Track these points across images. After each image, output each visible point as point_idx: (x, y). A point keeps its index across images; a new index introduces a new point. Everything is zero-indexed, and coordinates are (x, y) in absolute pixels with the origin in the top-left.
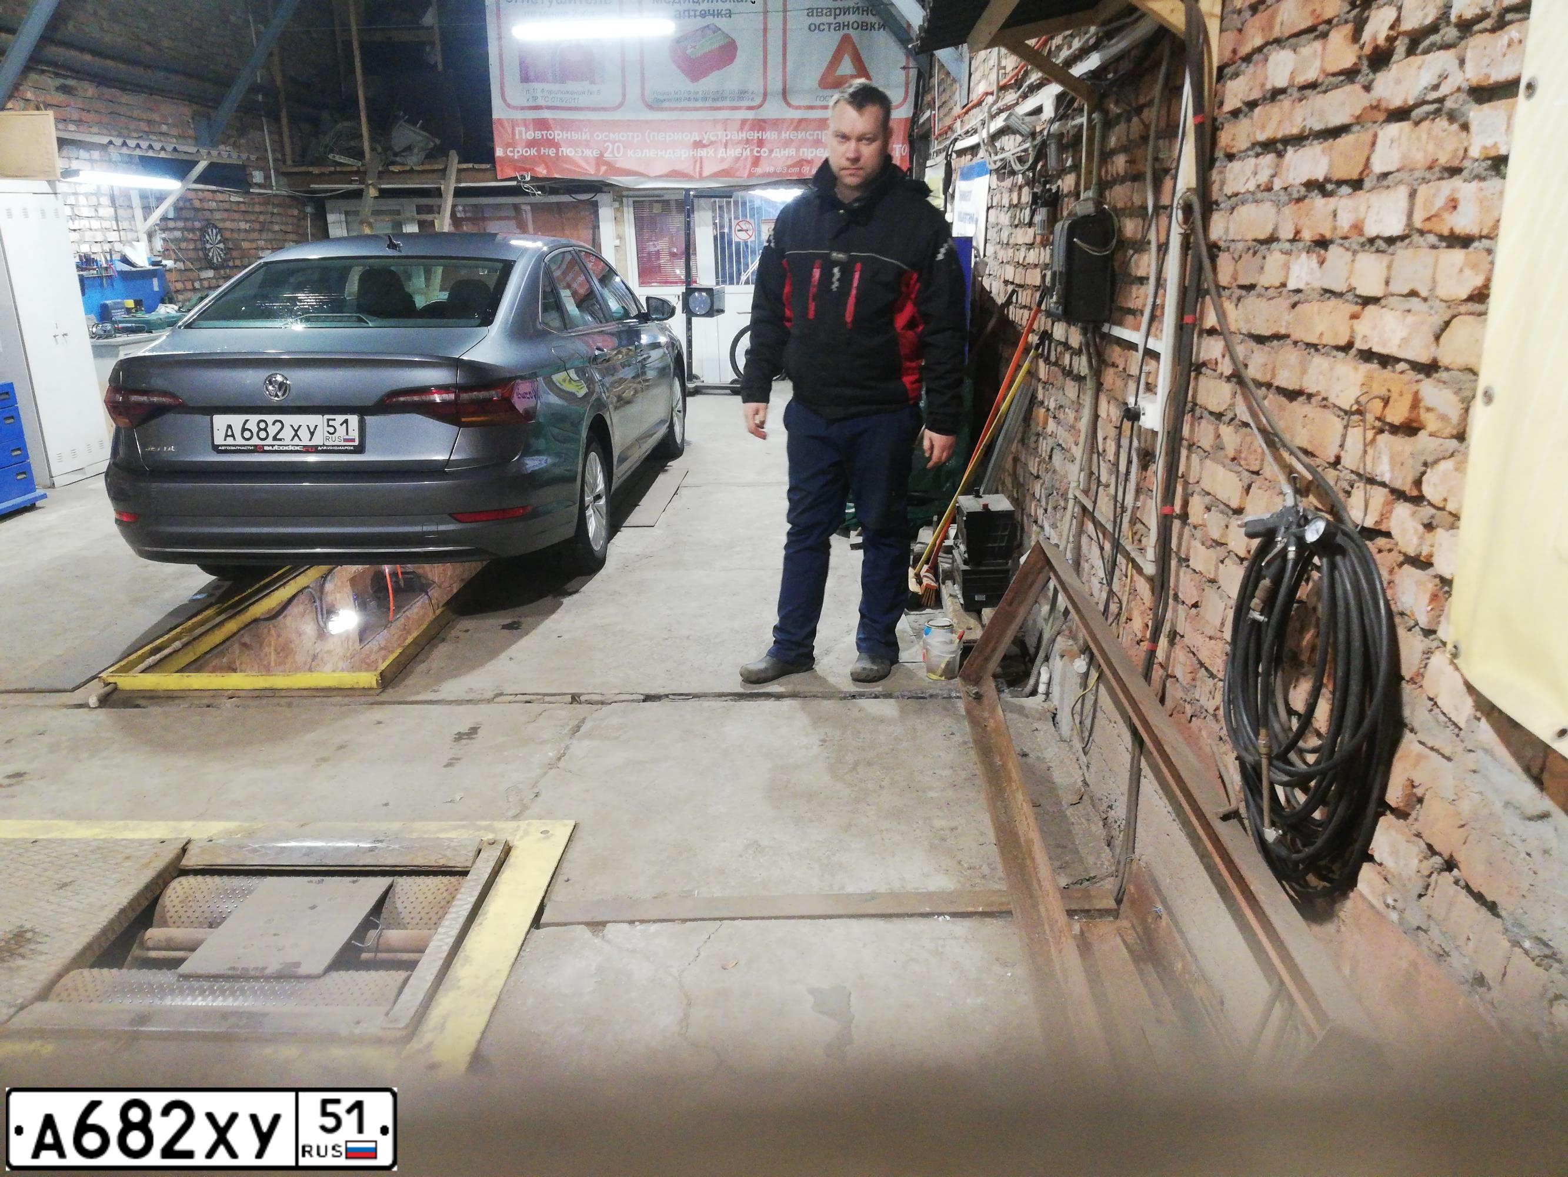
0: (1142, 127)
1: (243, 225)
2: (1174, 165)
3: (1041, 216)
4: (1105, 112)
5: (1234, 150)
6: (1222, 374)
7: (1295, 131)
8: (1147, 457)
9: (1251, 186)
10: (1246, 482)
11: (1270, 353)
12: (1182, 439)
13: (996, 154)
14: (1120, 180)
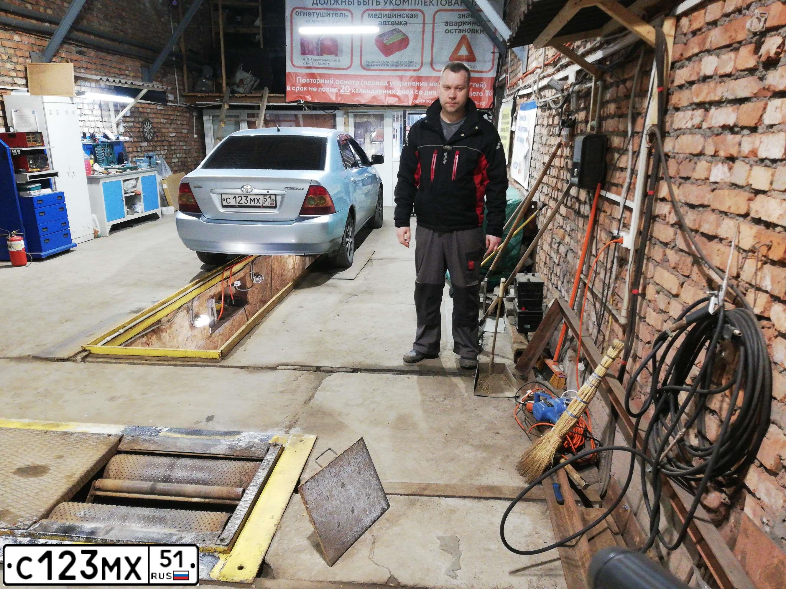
0: (625, 90)
1: (162, 121)
2: (644, 111)
3: (565, 132)
4: (604, 81)
5: (680, 106)
6: (668, 222)
7: (717, 98)
8: (622, 262)
9: (689, 125)
10: (681, 281)
11: (698, 215)
12: (644, 254)
13: (541, 98)
14: (612, 117)
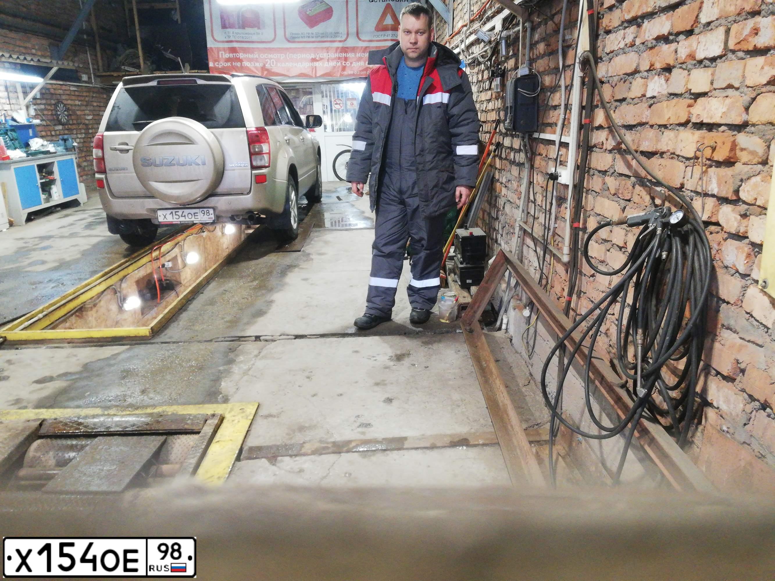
0: (554, 26)
1: (77, 103)
2: (575, 42)
3: (496, 83)
4: (532, 22)
5: (611, 28)
6: (606, 150)
7: (649, 10)
8: (561, 200)
9: (622, 45)
10: (623, 206)
13: (469, 55)
14: (542, 56)
